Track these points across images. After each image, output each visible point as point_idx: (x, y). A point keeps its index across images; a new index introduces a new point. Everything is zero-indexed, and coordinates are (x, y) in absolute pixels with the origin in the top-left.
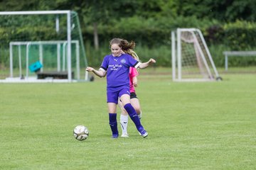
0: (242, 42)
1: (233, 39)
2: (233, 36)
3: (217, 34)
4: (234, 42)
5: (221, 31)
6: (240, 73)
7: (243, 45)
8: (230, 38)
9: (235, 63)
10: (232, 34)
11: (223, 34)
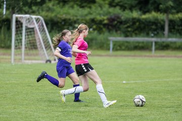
0: (136, 30)
1: (128, 27)
2: (128, 25)
3: (116, 22)
4: (129, 29)
5: (118, 20)
6: (122, 56)
7: (137, 32)
8: (126, 26)
9: (123, 48)
10: (128, 23)
11: (121, 23)
